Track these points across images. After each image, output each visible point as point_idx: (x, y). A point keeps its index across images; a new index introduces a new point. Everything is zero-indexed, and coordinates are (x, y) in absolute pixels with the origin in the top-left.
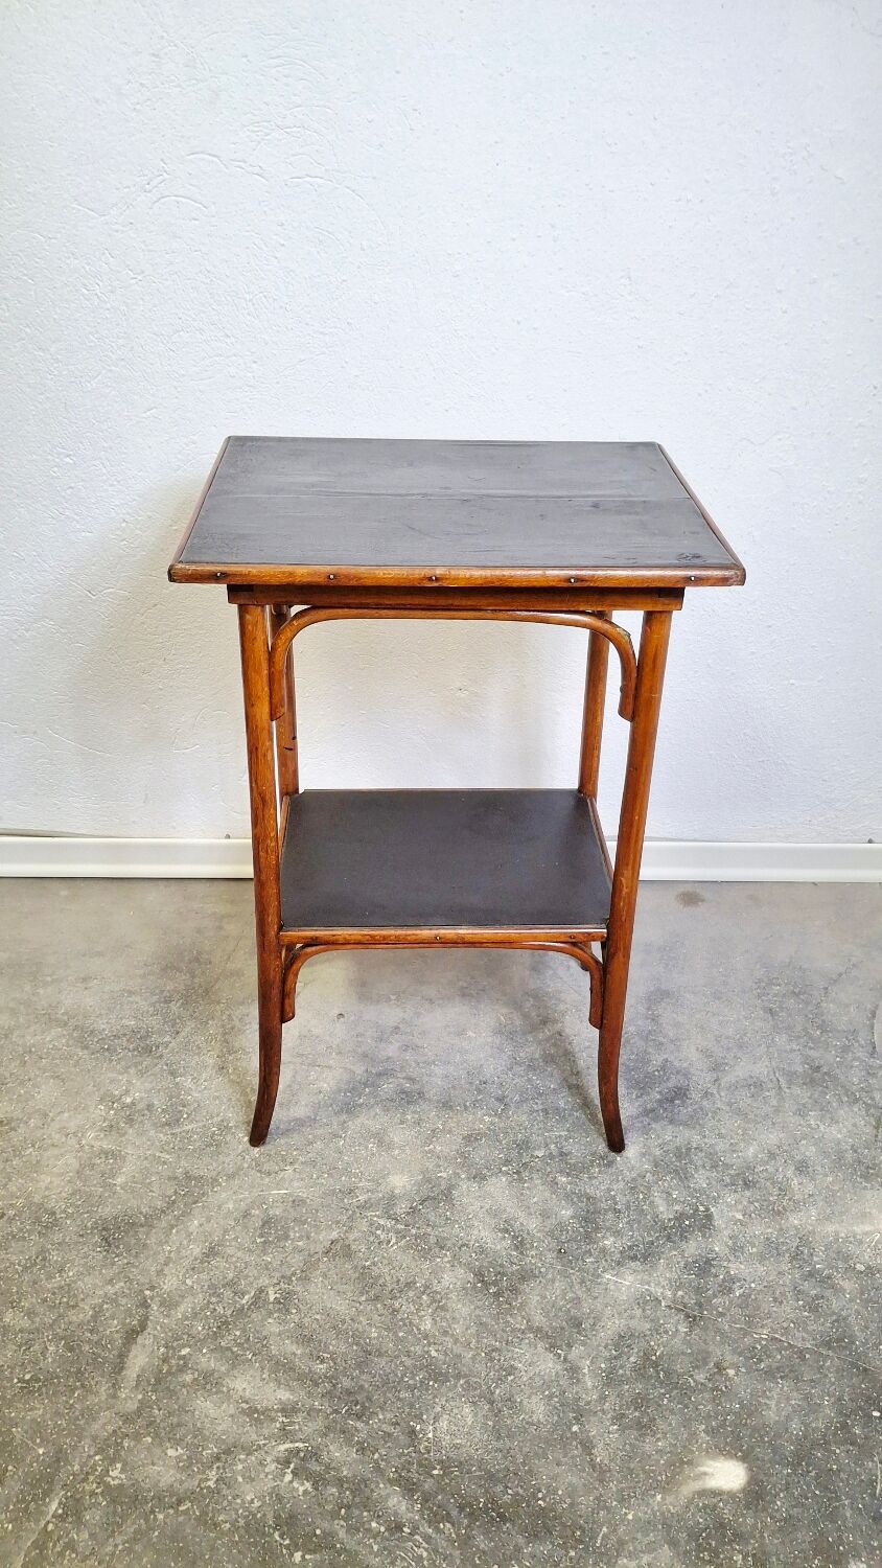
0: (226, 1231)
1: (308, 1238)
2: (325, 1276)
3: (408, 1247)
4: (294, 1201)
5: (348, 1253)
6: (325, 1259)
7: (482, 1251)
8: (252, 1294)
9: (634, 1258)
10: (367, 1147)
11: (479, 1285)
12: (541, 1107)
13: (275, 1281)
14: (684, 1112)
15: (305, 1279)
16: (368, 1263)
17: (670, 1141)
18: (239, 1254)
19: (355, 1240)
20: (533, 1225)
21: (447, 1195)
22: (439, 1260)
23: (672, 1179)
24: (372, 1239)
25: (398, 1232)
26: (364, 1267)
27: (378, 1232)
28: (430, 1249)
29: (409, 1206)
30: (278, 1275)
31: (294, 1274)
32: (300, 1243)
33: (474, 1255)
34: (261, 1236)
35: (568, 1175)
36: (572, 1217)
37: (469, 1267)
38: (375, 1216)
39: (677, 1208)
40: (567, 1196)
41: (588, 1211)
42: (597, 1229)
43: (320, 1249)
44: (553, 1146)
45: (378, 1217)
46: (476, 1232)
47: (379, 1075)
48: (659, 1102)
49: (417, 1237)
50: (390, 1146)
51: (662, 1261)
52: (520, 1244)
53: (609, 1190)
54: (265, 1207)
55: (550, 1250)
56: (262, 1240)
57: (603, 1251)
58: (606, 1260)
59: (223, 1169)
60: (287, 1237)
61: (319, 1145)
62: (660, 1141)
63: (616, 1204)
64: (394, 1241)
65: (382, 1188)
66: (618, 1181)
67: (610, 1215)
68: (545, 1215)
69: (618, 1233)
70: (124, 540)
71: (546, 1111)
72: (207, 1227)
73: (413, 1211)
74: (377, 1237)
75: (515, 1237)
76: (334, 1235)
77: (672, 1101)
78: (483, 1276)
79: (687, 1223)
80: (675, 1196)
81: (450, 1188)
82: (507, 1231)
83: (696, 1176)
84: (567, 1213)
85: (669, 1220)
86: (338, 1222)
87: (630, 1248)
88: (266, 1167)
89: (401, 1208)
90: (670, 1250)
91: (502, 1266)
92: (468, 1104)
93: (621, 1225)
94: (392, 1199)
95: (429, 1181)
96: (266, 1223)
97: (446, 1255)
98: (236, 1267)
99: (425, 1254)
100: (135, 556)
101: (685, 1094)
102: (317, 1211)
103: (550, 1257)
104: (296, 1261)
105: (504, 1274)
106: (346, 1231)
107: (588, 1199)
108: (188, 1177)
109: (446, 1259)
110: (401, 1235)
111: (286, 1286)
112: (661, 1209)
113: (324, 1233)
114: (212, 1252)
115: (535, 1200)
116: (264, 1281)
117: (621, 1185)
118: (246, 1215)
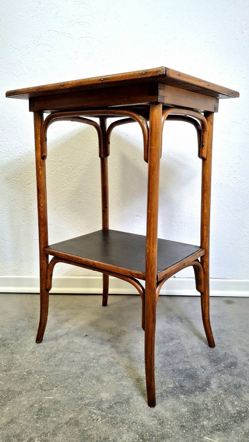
0: (20, 413)
1: (59, 417)
2: (64, 433)
3: (107, 422)
4: (55, 402)
5: (77, 424)
6: (66, 426)
7: (143, 425)
8: (27, 441)
9: (219, 430)
10: (92, 382)
11: (141, 440)
12: (171, 369)
13: (39, 435)
14: (236, 371)
15: (54, 434)
16: (86, 429)
17: (231, 382)
18: (25, 423)
19: (81, 419)
20: (168, 415)
21: (127, 401)
22: (121, 428)
23: (234, 396)
24: (89, 418)
25: (102, 416)
26: (84, 430)
27: (93, 415)
28: (117, 424)
29: (109, 405)
30: (41, 432)
31: (49, 432)
32: (54, 419)
33: (139, 427)
34: (37, 415)
35: (184, 395)
36: (187, 412)
37: (136, 432)
38: (92, 409)
39: (237, 408)
40: (184, 403)
41: (194, 409)
42: (200, 417)
43: (64, 421)
44: (177, 384)
45: (94, 409)
46: (140, 417)
47: (100, 356)
48: (225, 367)
49: (111, 418)
50: (102, 382)
51: (233, 431)
52: (162, 423)
53: (204, 401)
54: (41, 403)
55: (176, 426)
56: (37, 417)
57: (203, 426)
58: (205, 431)
59: (25, 388)
60: (49, 416)
61: (70, 380)
62: (227, 382)
63: (208, 406)
64: (100, 419)
65: (97, 398)
66: (208, 397)
67: (205, 412)
68: (174, 411)
69: (209, 419)
70: (20, 160)
71: (173, 370)
72: (12, 411)
73: (111, 407)
74: (92, 417)
75: (159, 420)
76: (72, 416)
77: (230, 367)
78: (143, 436)
79: (243, 415)
80: (236, 404)
81: (128, 399)
82: (155, 417)
83: (245, 396)
84: (184, 410)
85: (235, 414)
86: (74, 411)
87: (217, 425)
88: (45, 388)
89: (105, 406)
90: (236, 426)
91: (153, 432)
92: (139, 367)
93: (211, 416)
94: (101, 402)
95: (119, 395)
96: (40, 410)
97: (125, 426)
98: (22, 428)
99: (114, 425)
100: (23, 166)
101: (236, 365)
102: (65, 406)
103: (177, 429)
104: (51, 427)
105: (153, 436)
106: (78, 415)
107: (194, 404)
108: (9, 390)
109: (125, 428)
110: (103, 417)
111: (44, 437)
112: (230, 409)
113: (67, 415)
114: (12, 421)
115: (169, 404)
116: (34, 435)
117: (210, 399)
118: (32, 406)
